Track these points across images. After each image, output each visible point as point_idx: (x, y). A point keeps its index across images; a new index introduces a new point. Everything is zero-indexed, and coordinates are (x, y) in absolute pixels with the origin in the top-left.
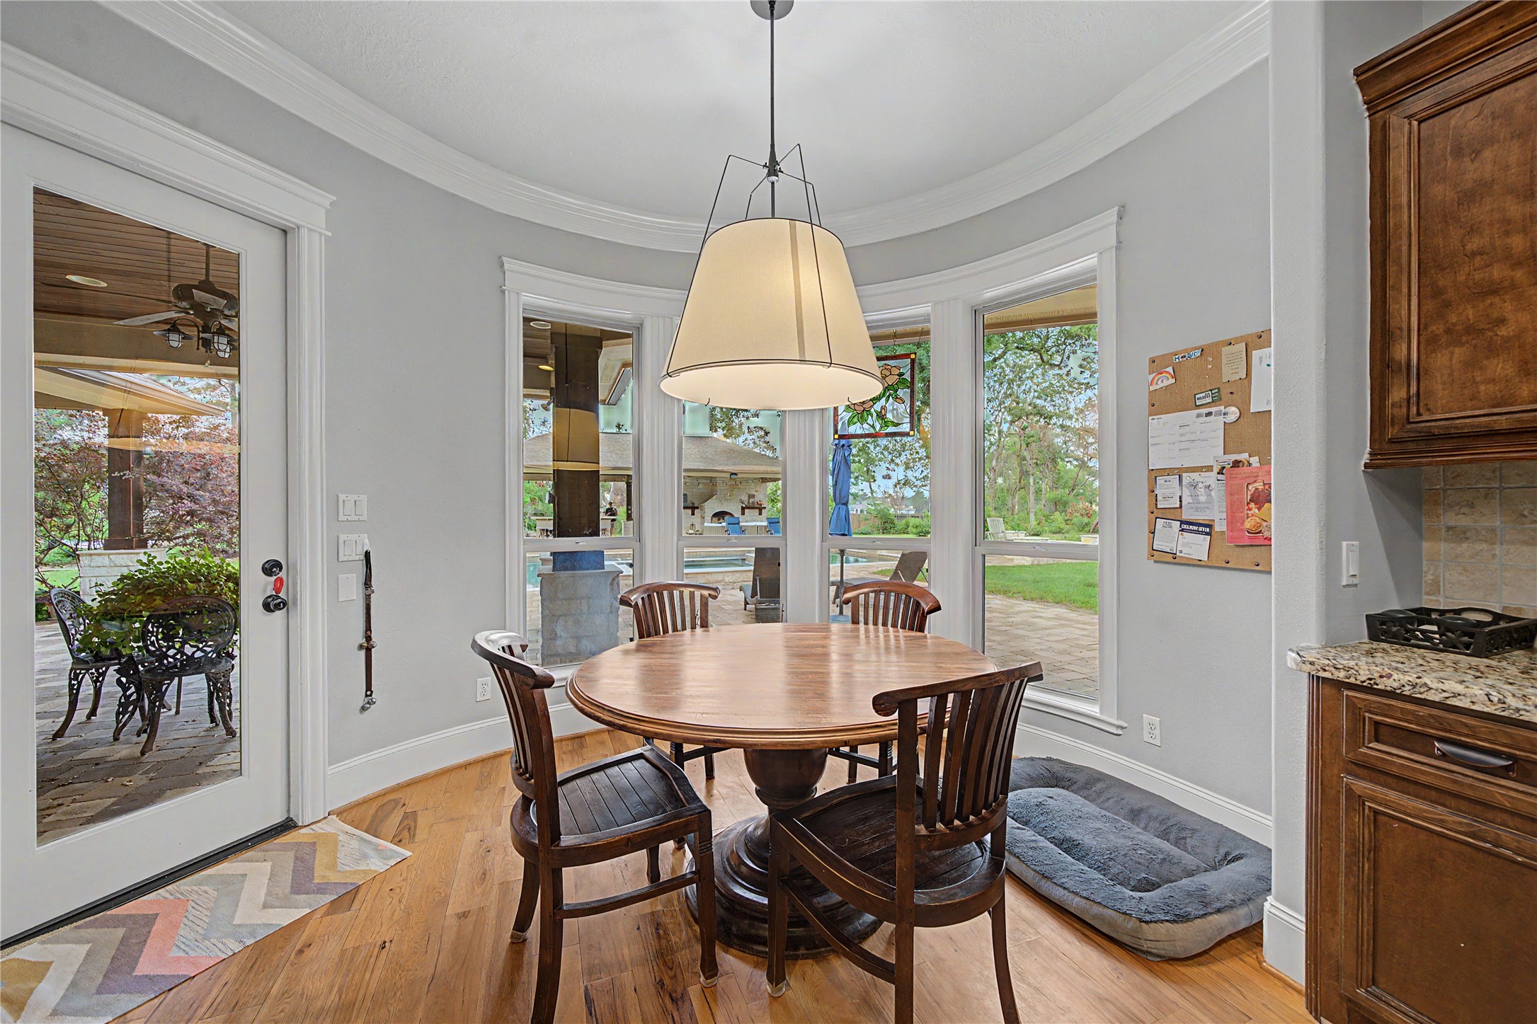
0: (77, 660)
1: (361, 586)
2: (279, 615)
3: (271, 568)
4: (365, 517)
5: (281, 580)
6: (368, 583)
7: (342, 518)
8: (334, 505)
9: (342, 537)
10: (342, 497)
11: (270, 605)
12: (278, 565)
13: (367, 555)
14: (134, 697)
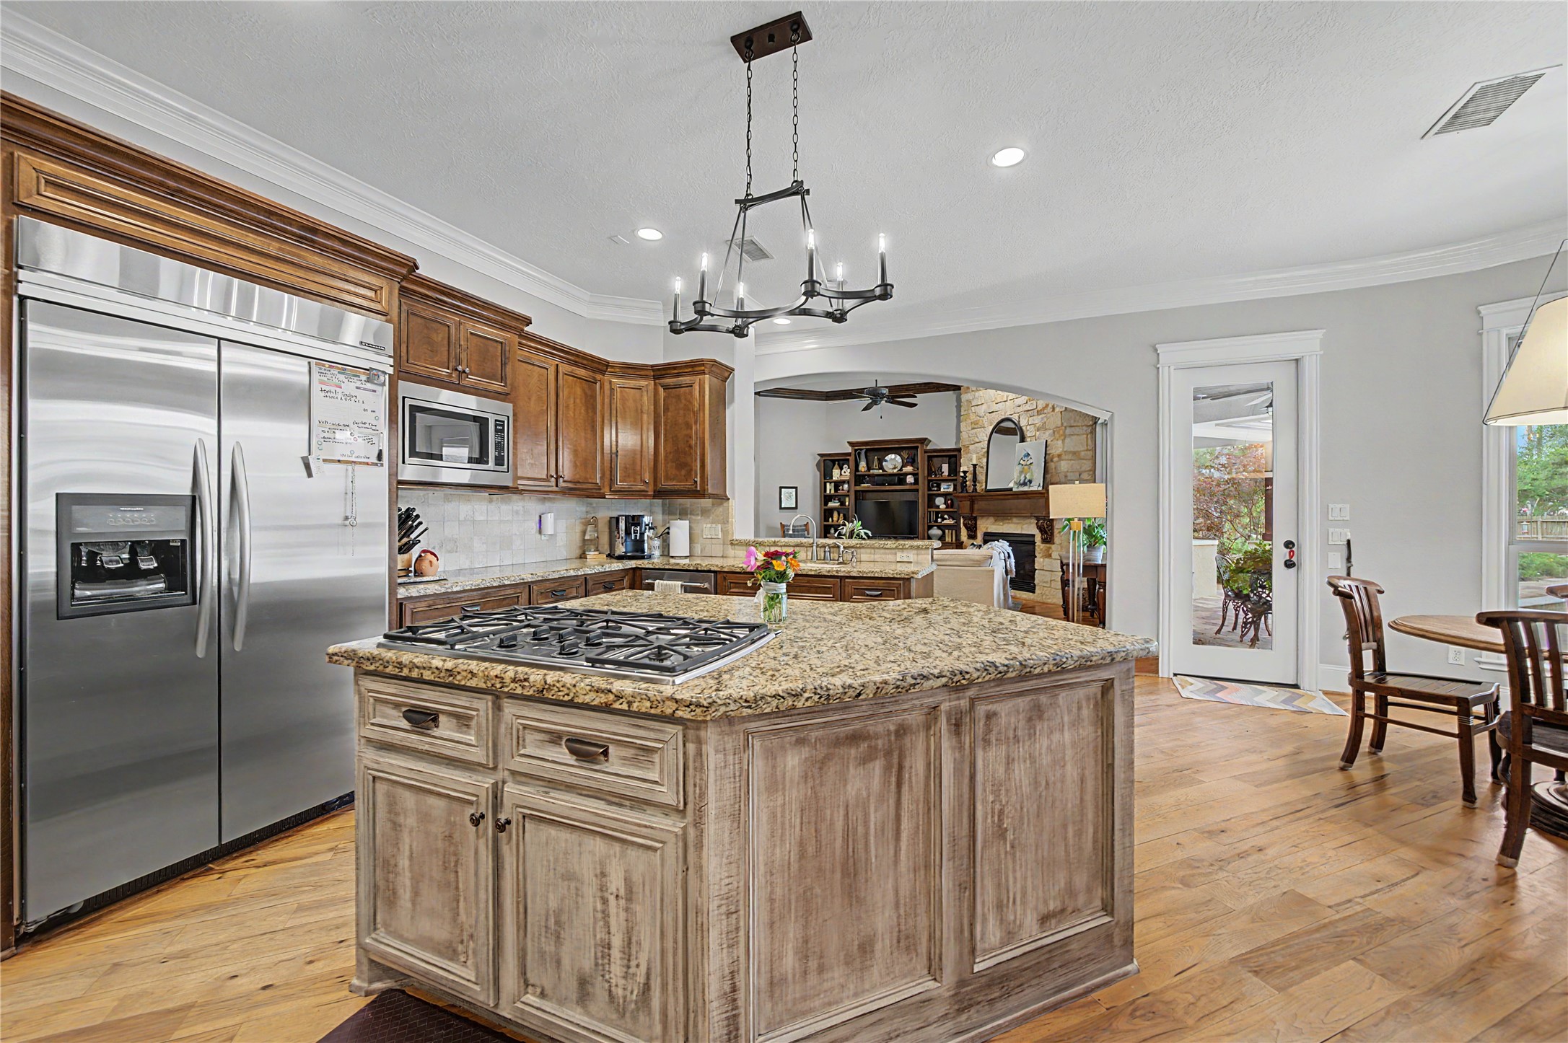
0: (1227, 595)
1: (1345, 561)
2: (1293, 570)
3: (1289, 544)
4: (1348, 518)
5: (1293, 552)
6: (1349, 559)
7: (1330, 518)
8: (1325, 512)
9: (1331, 530)
10: (1331, 506)
11: (1289, 564)
12: (1292, 543)
13: (1349, 542)
14: (1250, 620)
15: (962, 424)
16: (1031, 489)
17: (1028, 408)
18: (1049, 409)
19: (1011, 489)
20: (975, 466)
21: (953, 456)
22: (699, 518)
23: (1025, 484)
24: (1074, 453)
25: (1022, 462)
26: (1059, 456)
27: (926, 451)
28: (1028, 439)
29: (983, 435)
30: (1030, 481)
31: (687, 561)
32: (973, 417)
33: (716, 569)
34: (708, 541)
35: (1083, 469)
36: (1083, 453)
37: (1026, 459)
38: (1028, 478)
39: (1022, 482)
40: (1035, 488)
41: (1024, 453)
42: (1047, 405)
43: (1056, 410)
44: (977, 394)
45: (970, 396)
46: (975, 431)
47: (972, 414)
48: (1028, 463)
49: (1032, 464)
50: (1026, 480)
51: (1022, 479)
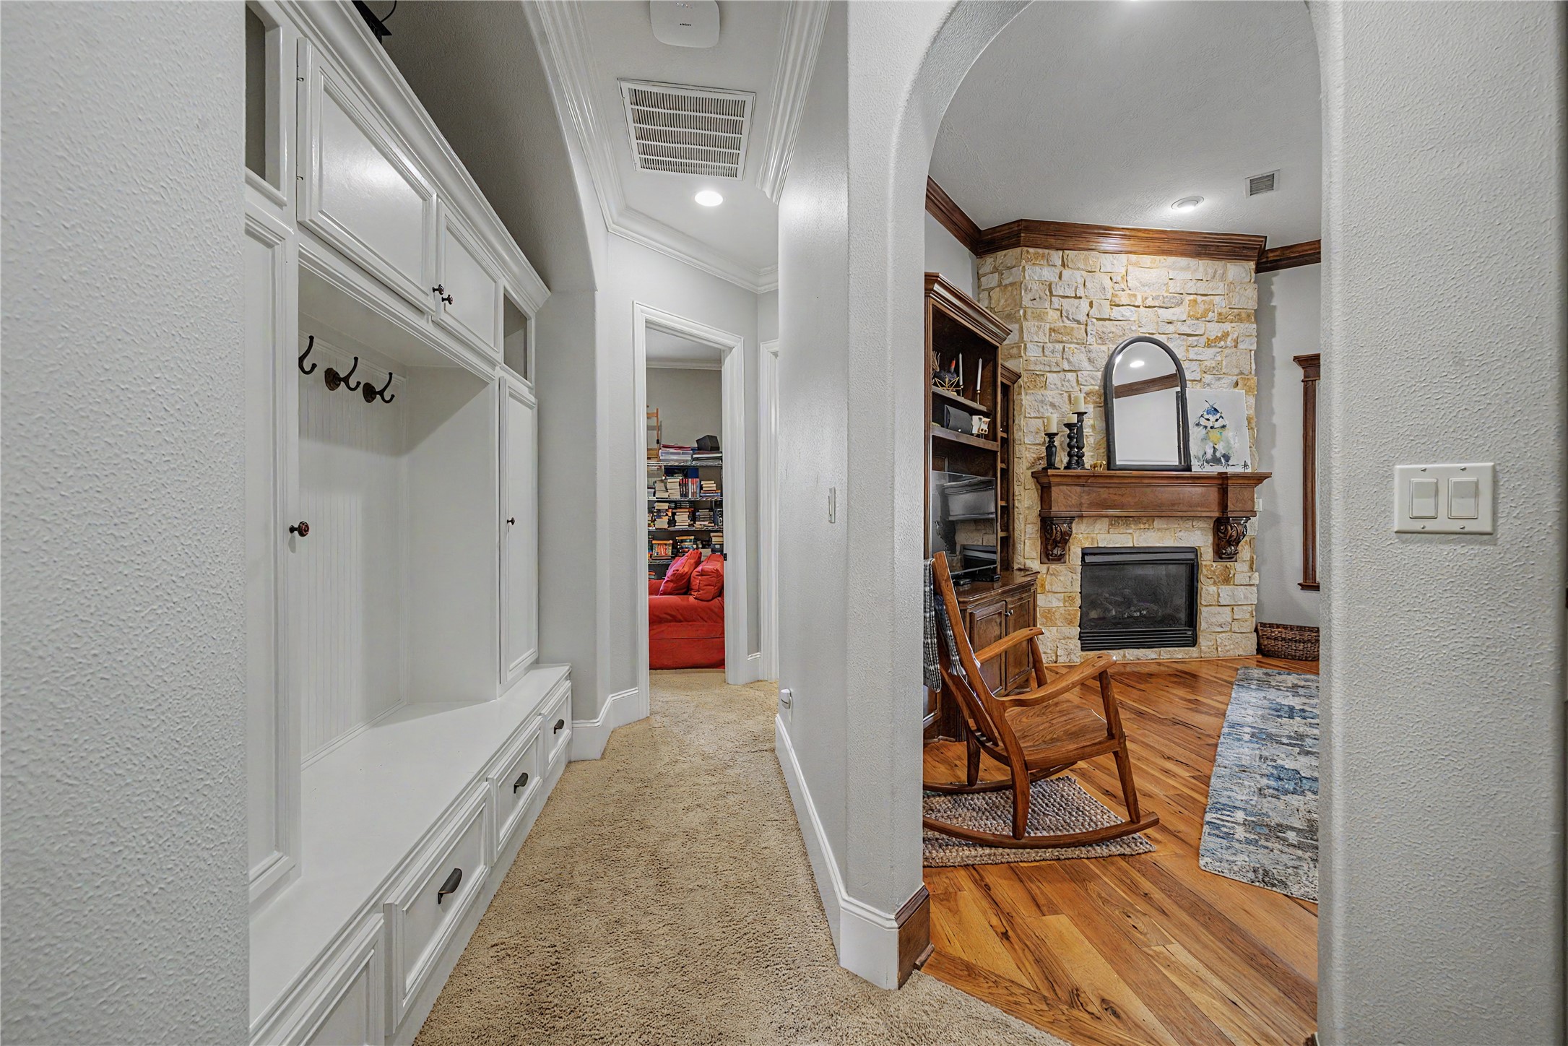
15: (1027, 330)
17: (1188, 328)
18: (1228, 343)
20: (1081, 416)
23: (1216, 460)
30: (1227, 458)
32: (1054, 317)
37: (1212, 418)
38: (1221, 449)
40: (1240, 470)
41: (1207, 406)
42: (1225, 335)
43: (1241, 346)
44: (1066, 273)
45: (1048, 274)
46: (1059, 347)
47: (1051, 312)
48: (1217, 425)
49: (1224, 427)
50: (1218, 454)
51: (1209, 456)
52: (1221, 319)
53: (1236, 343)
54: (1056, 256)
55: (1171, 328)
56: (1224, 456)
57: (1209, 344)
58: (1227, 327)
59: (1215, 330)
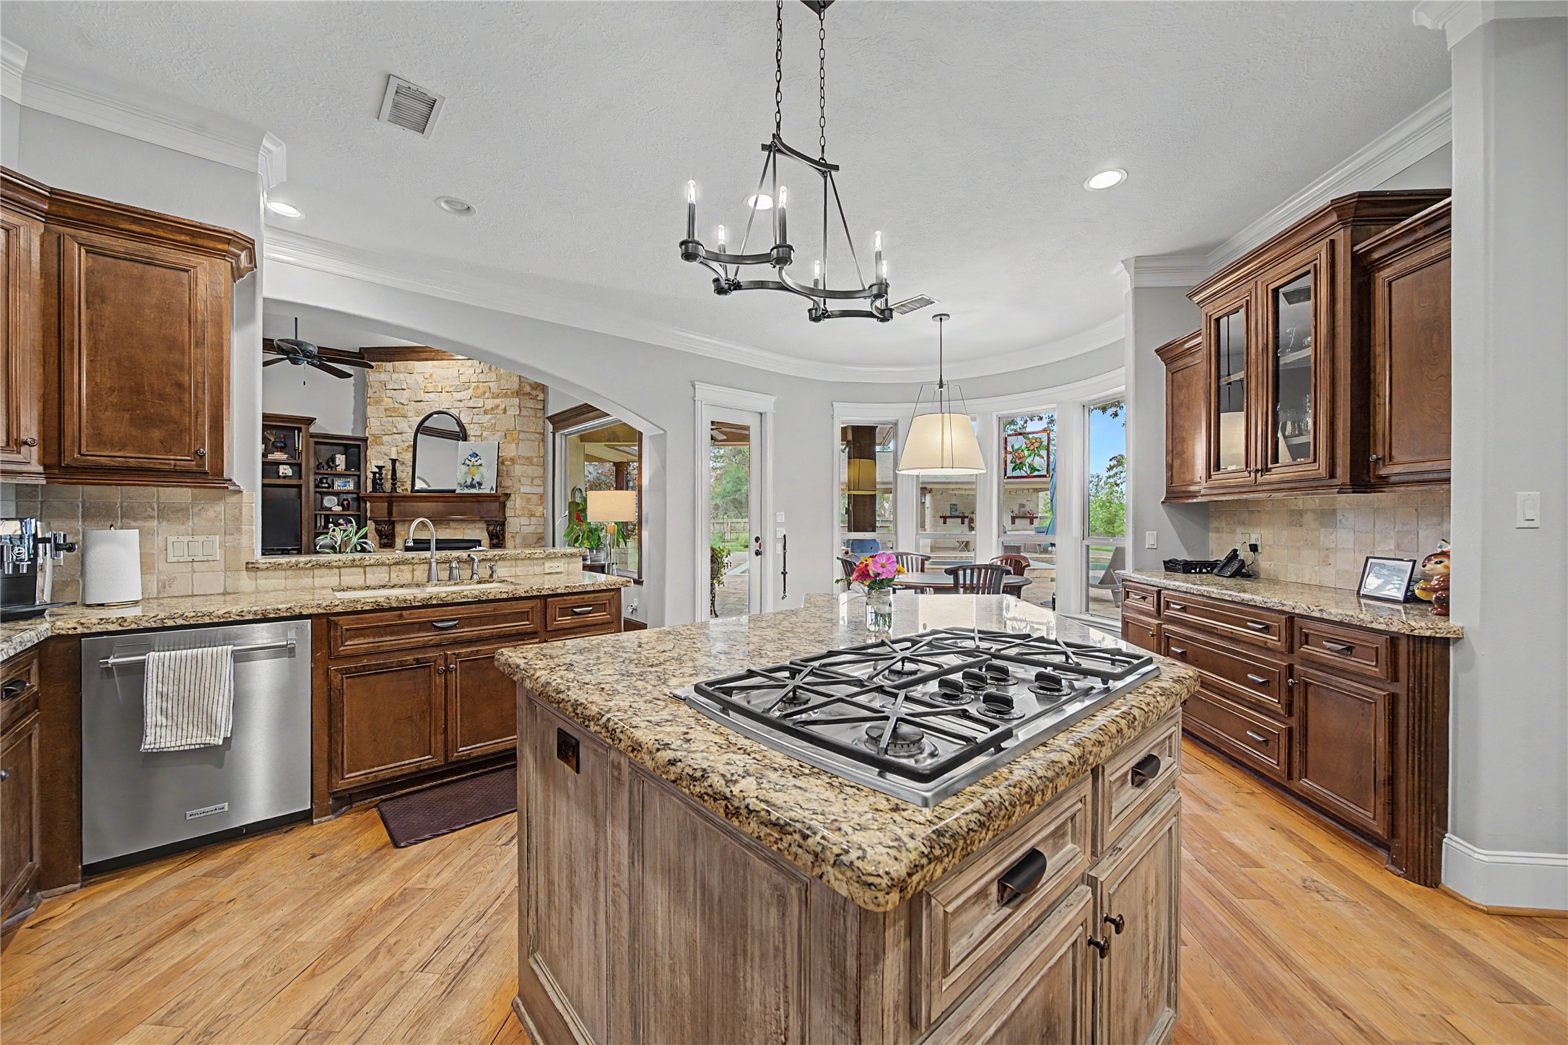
1: (783, 548)
4: (784, 521)
5: (760, 544)
7: (777, 522)
8: (775, 516)
9: (777, 529)
10: (777, 513)
11: (758, 553)
12: (759, 538)
13: (785, 536)
15: (370, 411)
16: (481, 491)
17: (471, 404)
18: (500, 411)
19: (454, 491)
20: (394, 461)
21: (355, 449)
22: (156, 523)
23: (472, 486)
24: (528, 458)
25: (467, 462)
26: (512, 460)
27: (312, 436)
28: (471, 438)
29: (408, 427)
30: (480, 484)
31: (137, 611)
32: (387, 402)
33: (314, 611)
34: (182, 568)
35: (535, 475)
36: (535, 460)
37: (473, 459)
38: (477, 479)
39: (468, 483)
40: (488, 491)
41: (471, 453)
42: (497, 406)
43: (508, 413)
44: (394, 376)
45: (383, 377)
46: (390, 419)
47: (385, 399)
48: (476, 464)
49: (481, 465)
50: (474, 482)
51: (469, 481)
52: (496, 396)
53: (505, 411)
54: (389, 366)
55: (462, 404)
56: (478, 483)
57: (486, 412)
58: (498, 401)
59: (490, 404)
